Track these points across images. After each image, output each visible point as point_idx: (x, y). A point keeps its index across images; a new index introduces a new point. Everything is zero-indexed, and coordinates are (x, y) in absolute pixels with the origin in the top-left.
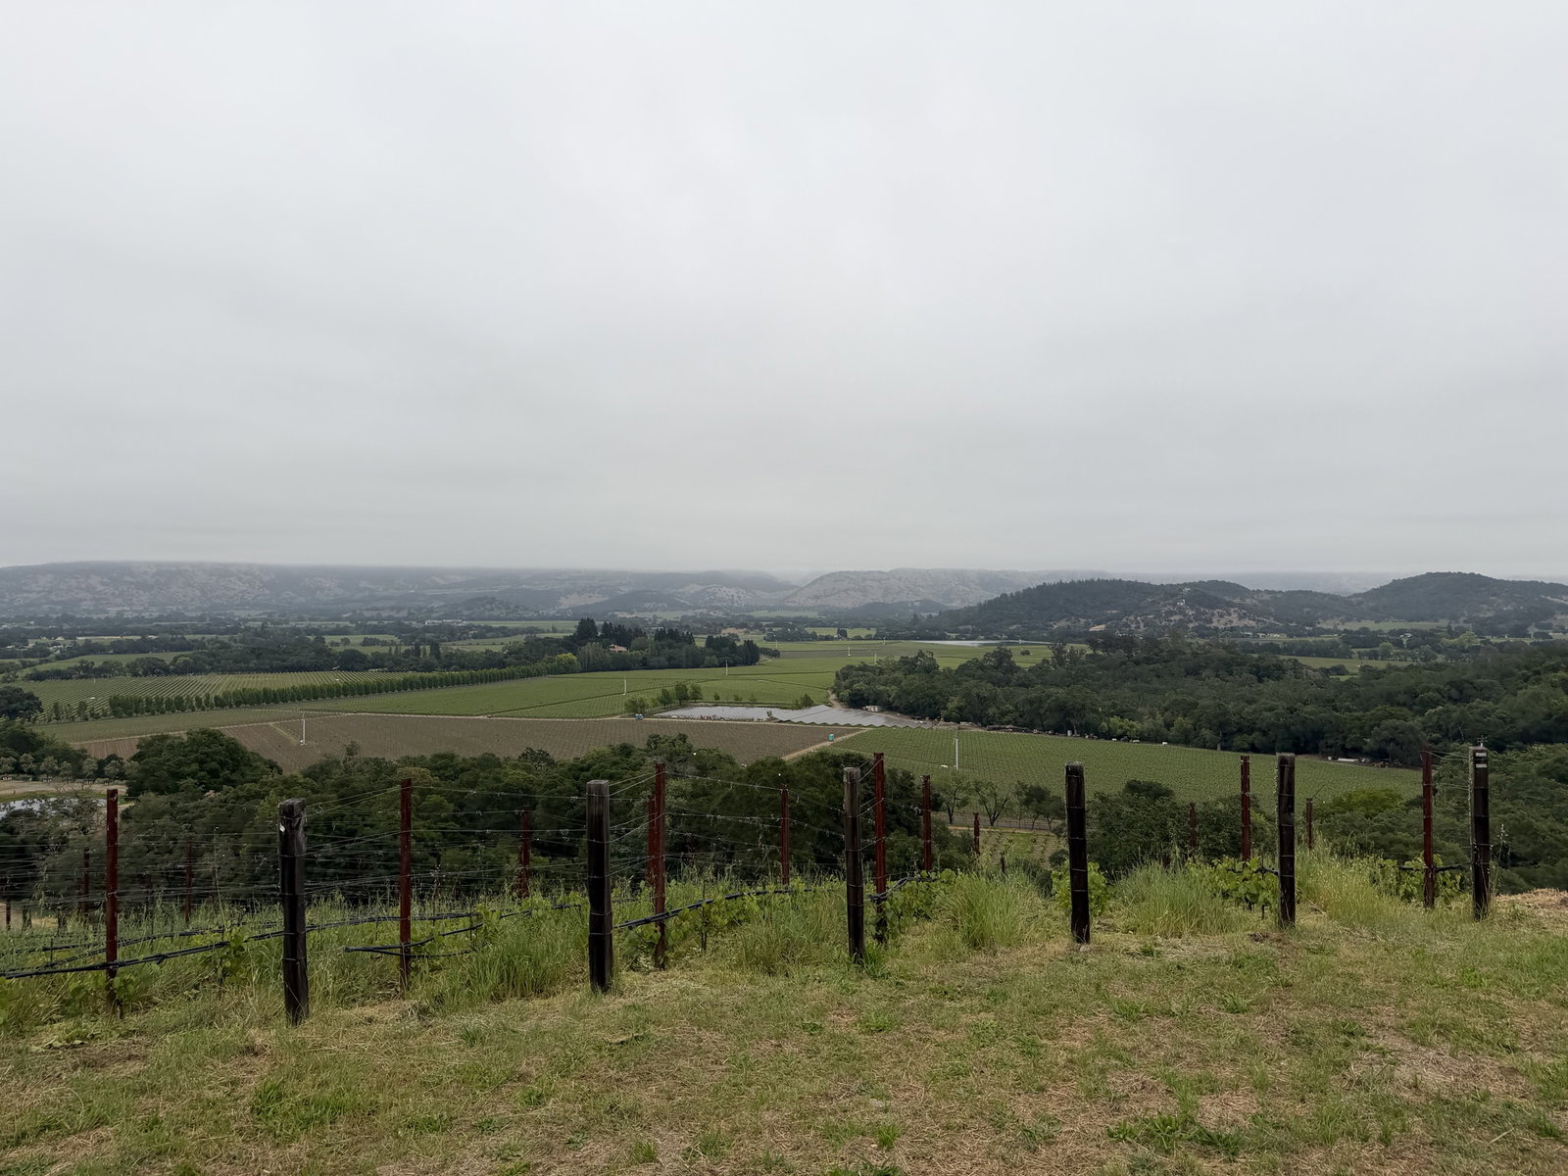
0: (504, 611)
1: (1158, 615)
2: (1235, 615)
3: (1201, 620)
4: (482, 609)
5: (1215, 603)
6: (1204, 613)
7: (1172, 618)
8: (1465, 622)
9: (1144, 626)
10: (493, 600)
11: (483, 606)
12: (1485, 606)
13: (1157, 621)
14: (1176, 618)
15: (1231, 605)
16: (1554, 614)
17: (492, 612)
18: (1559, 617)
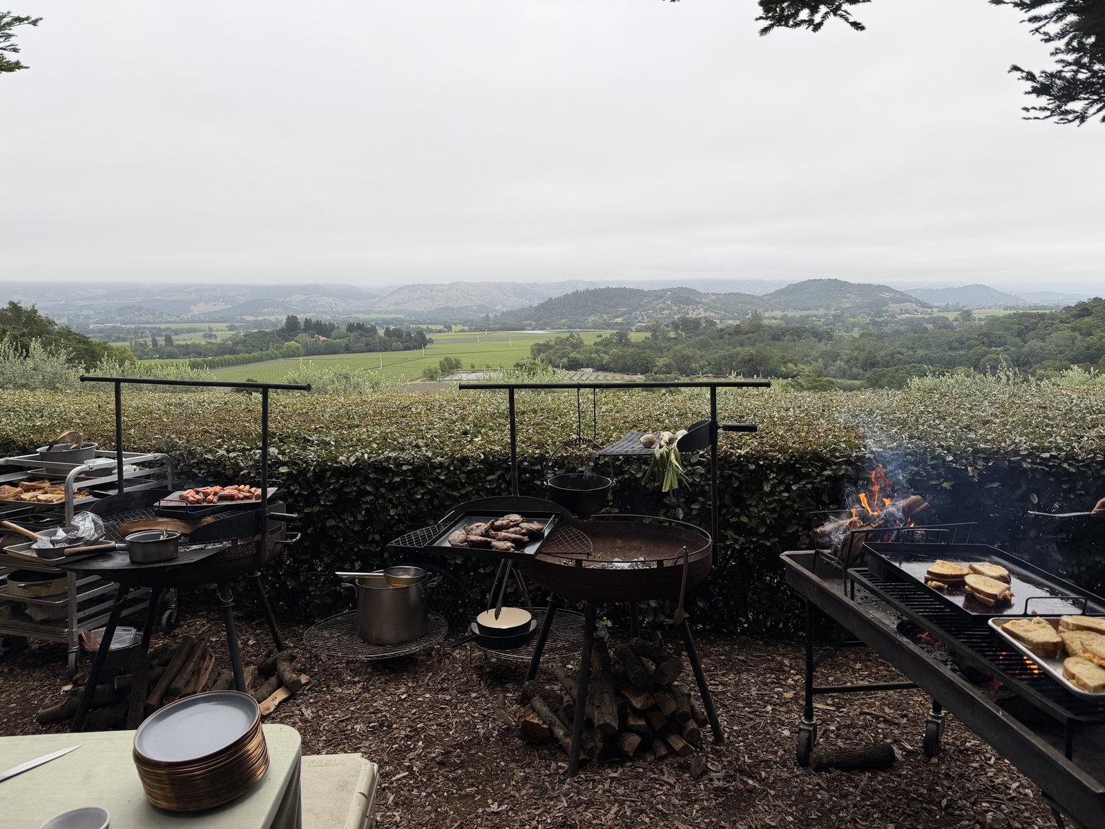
0: (151, 316)
1: (655, 311)
2: (702, 309)
3: (682, 313)
4: (133, 315)
5: (688, 302)
6: (684, 308)
7: (664, 312)
8: (835, 310)
9: (647, 318)
10: (140, 309)
11: (133, 313)
12: (845, 300)
13: (655, 314)
14: (667, 312)
15: (698, 303)
16: (888, 303)
17: (141, 318)
18: (891, 306)
